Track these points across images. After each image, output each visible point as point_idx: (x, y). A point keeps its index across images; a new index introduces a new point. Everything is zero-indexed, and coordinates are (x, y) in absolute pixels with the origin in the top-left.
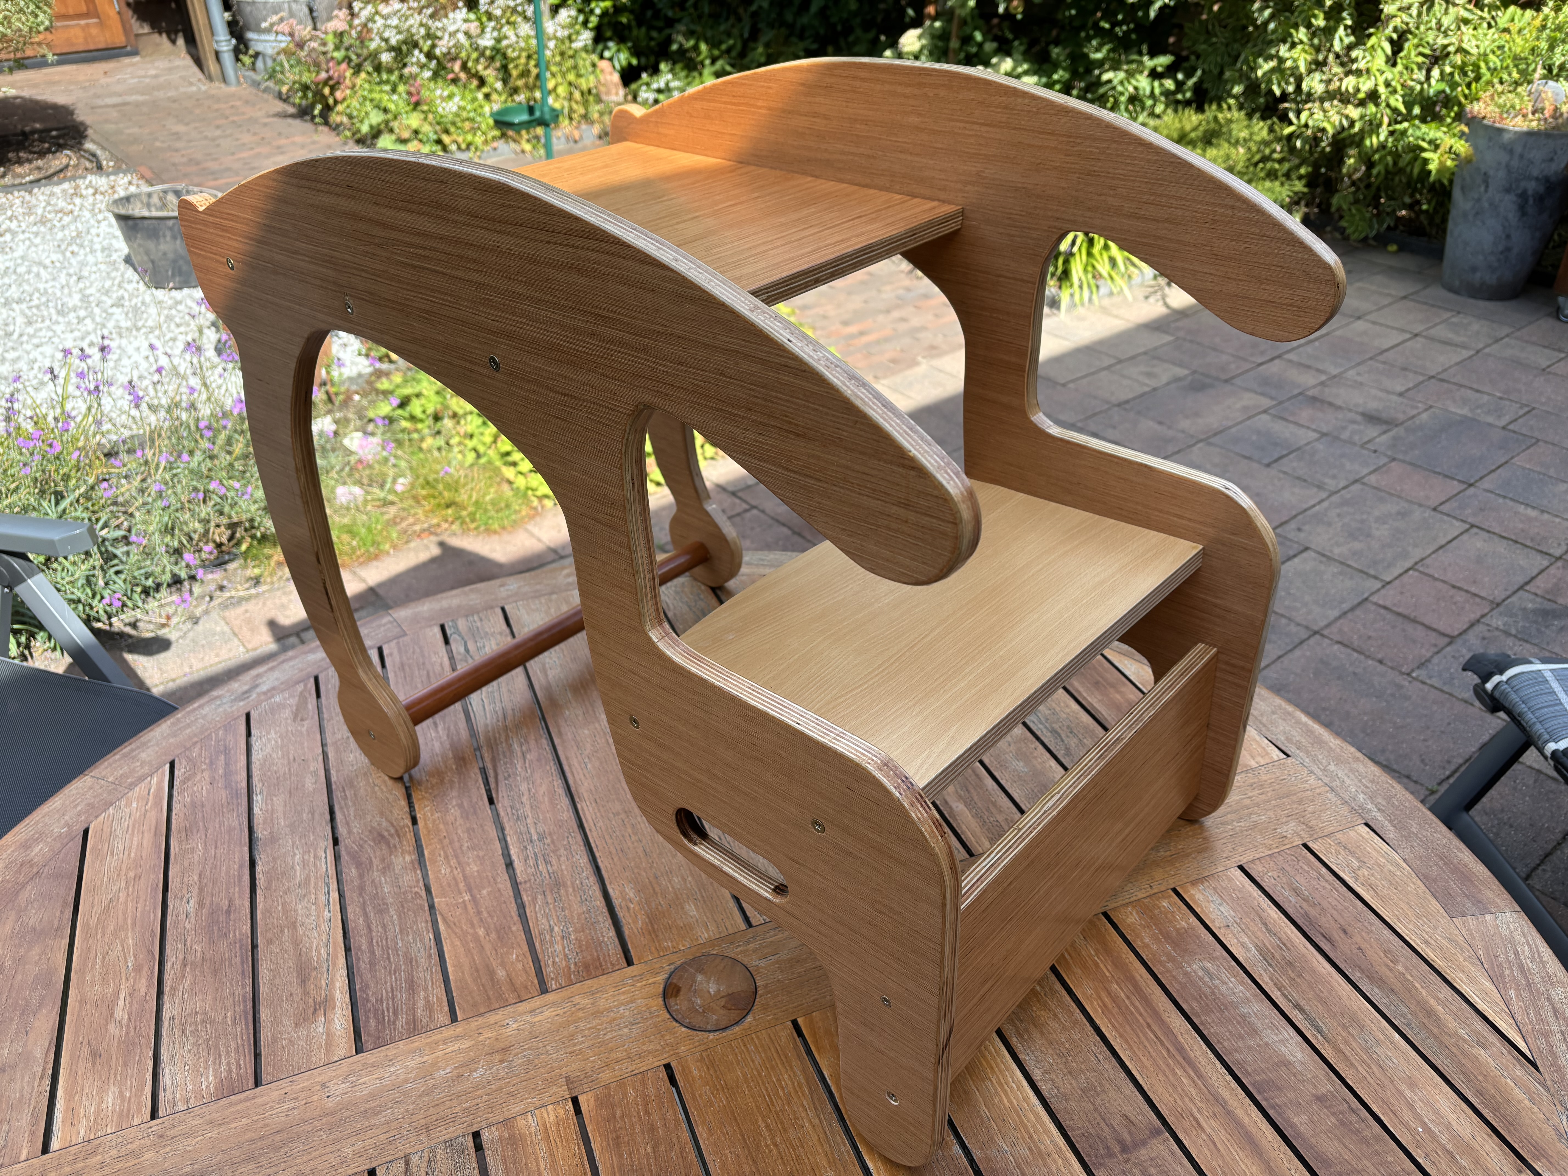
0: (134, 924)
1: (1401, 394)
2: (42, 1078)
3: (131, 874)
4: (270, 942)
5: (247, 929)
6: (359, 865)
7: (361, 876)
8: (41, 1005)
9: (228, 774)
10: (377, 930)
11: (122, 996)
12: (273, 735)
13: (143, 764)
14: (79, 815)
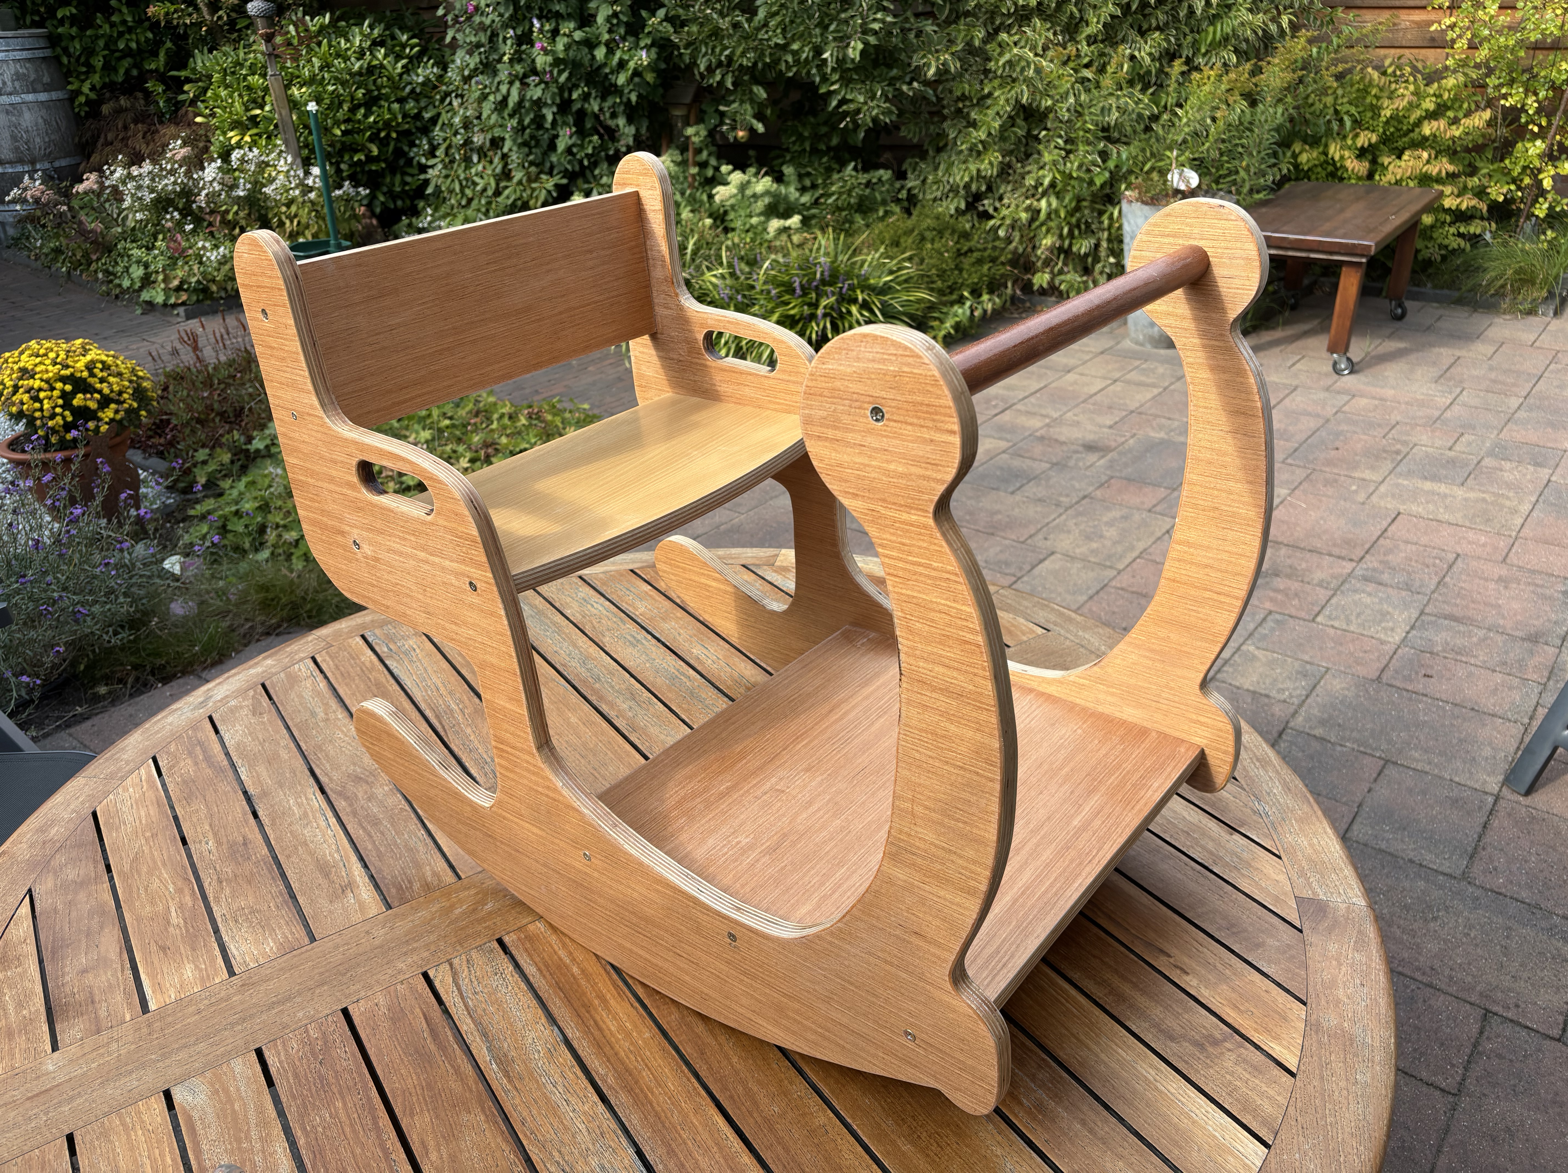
0: (164, 864)
1: (1111, 427)
2: (123, 971)
3: (148, 834)
4: (288, 857)
5: (265, 851)
6: (346, 798)
7: (351, 805)
8: (102, 928)
9: (208, 759)
10: (377, 837)
11: (173, 910)
12: (238, 727)
13: (127, 763)
14: (82, 803)
